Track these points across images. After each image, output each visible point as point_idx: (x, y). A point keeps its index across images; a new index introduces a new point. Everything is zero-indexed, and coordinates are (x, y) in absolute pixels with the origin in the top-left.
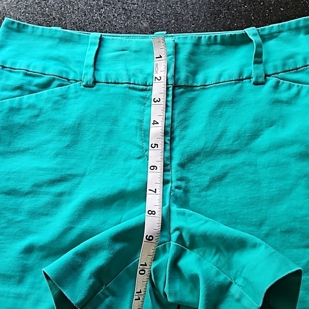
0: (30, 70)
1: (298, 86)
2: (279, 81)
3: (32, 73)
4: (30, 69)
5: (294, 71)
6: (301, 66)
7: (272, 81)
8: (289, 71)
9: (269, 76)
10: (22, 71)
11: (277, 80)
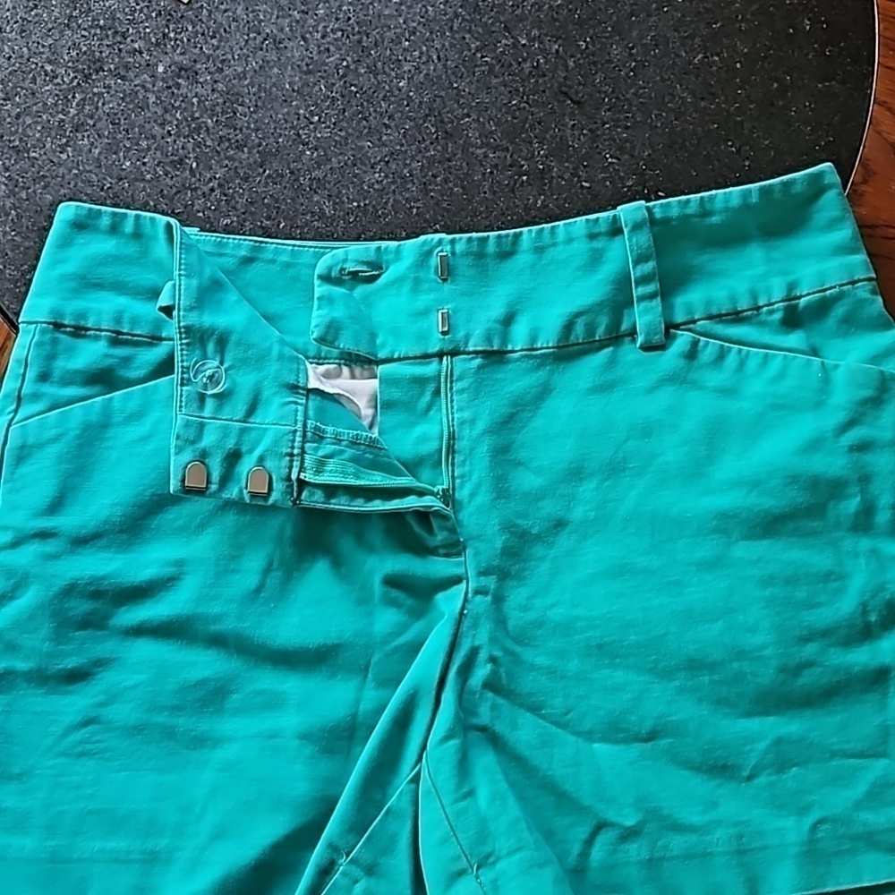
0: (125, 331)
1: (740, 351)
2: (699, 341)
3: (130, 337)
4: (124, 328)
5: (729, 317)
6: (745, 308)
7: (683, 340)
8: (720, 316)
9: (677, 327)
10: (105, 335)
11: (694, 338)
